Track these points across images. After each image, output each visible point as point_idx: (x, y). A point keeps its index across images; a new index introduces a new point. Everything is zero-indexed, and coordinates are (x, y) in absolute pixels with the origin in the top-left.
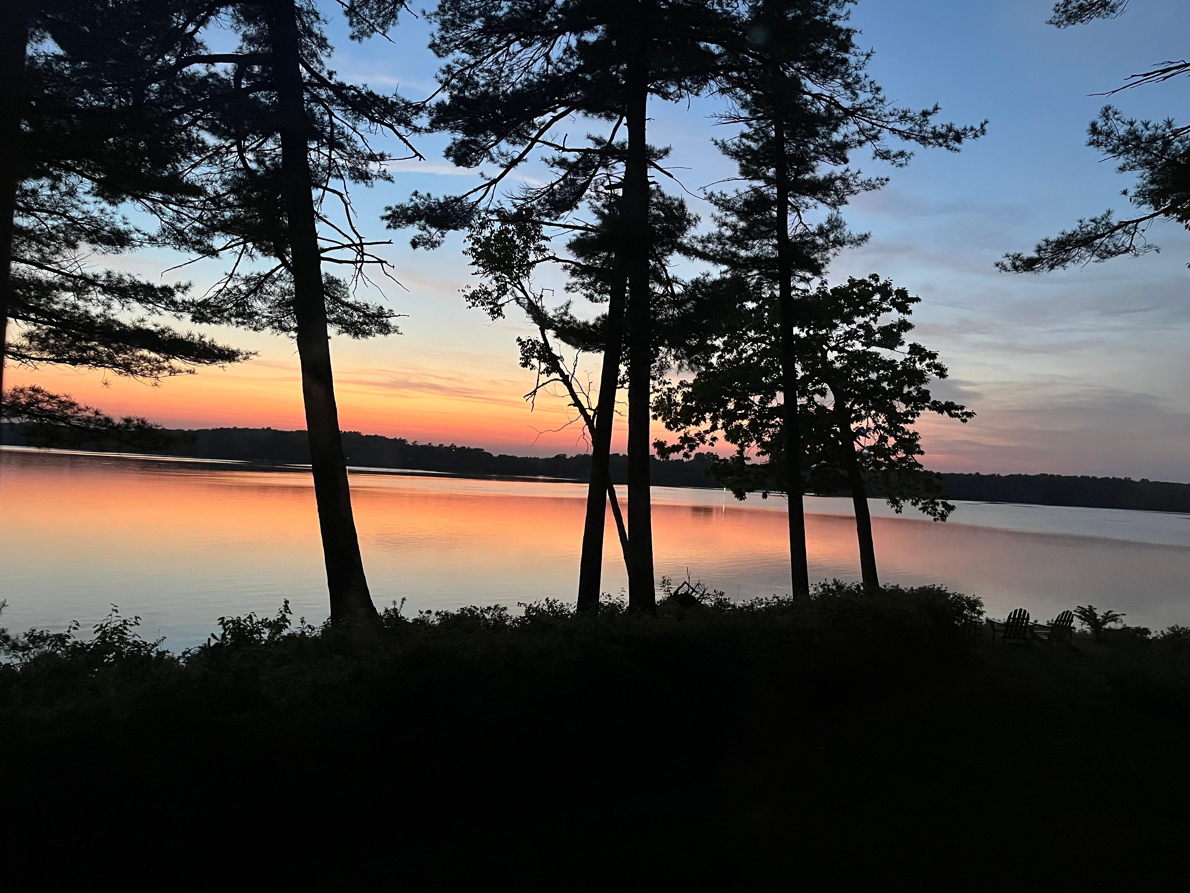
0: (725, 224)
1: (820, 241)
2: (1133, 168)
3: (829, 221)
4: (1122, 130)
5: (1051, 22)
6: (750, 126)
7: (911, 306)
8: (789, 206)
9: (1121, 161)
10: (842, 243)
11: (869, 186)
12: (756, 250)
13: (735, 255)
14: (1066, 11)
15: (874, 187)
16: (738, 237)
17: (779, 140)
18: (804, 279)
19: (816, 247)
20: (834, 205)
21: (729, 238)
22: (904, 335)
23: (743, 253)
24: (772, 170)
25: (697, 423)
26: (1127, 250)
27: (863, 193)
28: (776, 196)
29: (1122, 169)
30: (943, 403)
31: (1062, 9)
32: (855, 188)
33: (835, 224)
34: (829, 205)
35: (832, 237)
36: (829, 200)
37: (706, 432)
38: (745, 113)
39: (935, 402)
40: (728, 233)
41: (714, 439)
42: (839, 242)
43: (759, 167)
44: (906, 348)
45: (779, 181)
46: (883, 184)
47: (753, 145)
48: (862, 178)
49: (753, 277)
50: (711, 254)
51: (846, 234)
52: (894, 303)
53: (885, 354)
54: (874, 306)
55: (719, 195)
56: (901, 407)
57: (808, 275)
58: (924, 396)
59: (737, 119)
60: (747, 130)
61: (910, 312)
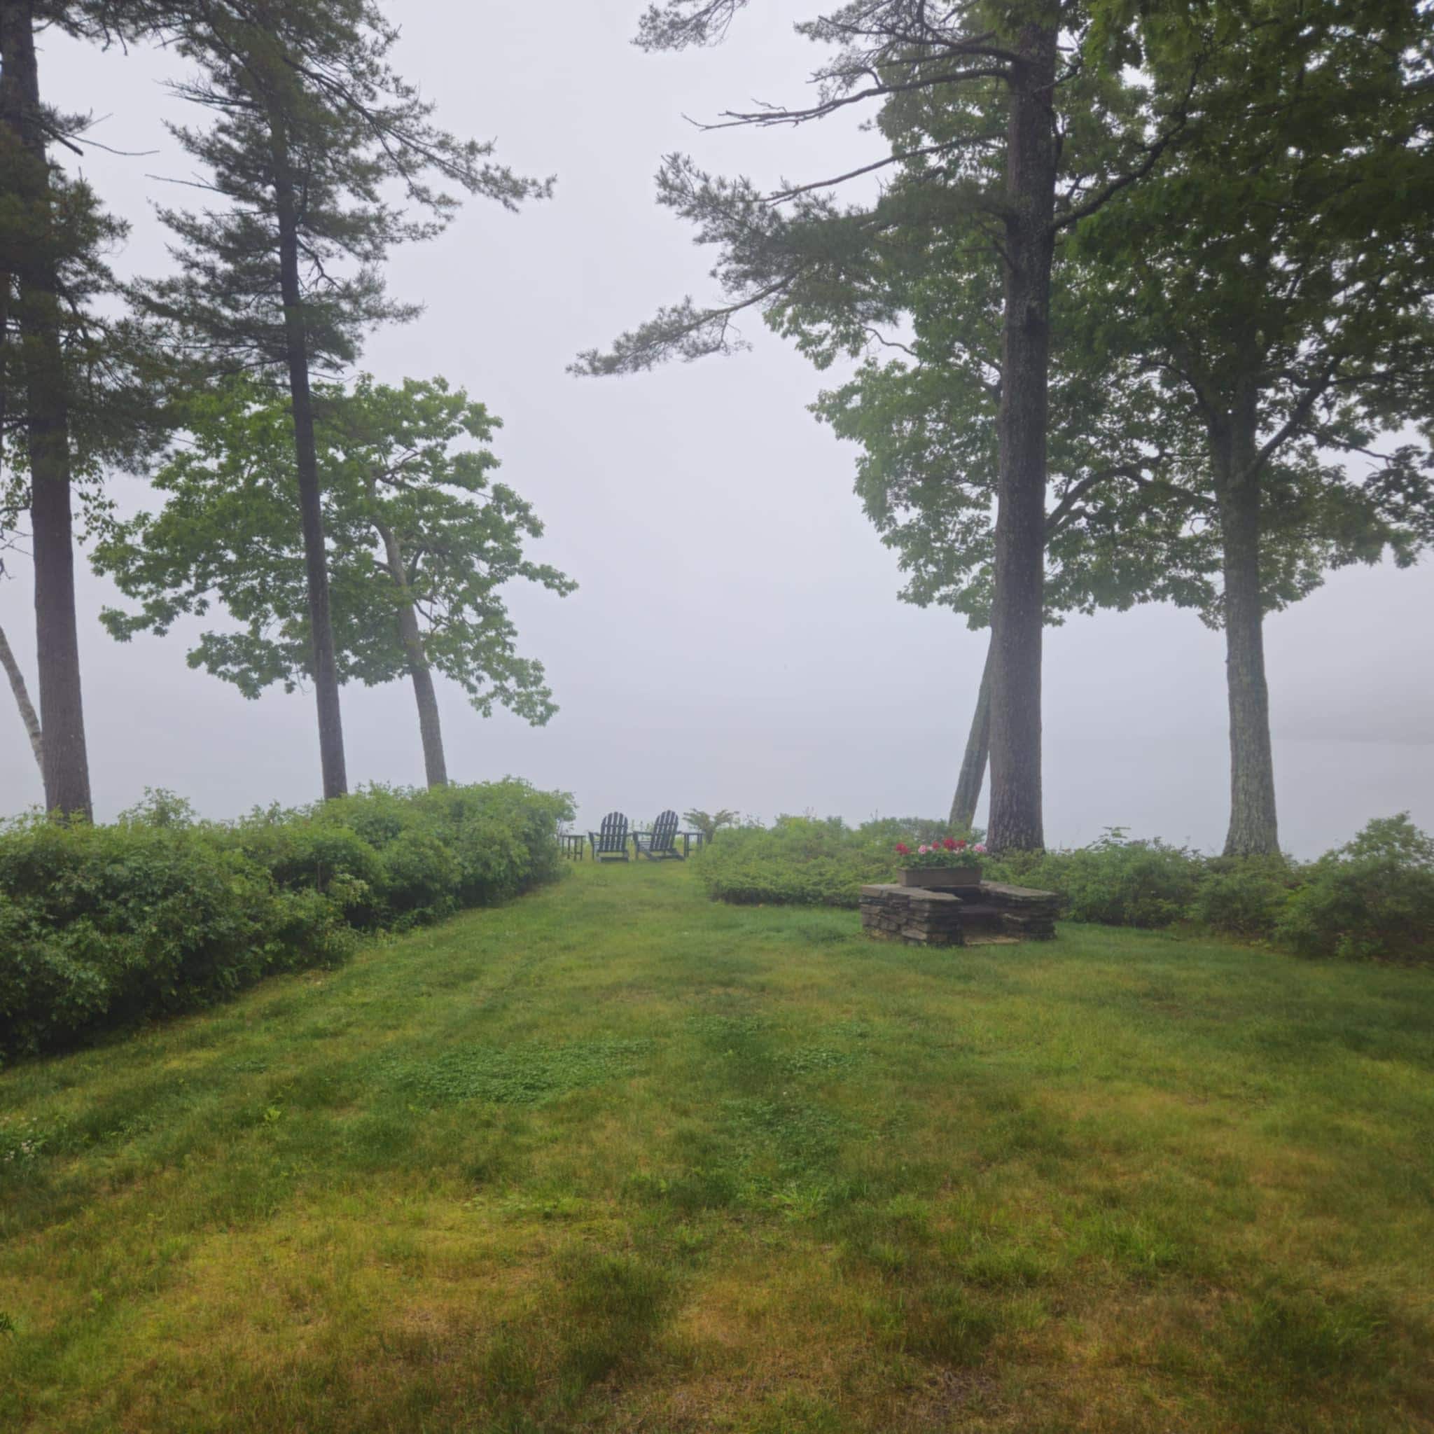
0: (194, 265)
1: (346, 306)
2: (714, 239)
3: (360, 280)
4: (697, 186)
5: (636, 42)
6: (231, 114)
7: (493, 430)
8: (300, 250)
9: (698, 228)
10: (382, 315)
11: (416, 233)
12: (251, 312)
13: (215, 313)
14: (655, 28)
15: (423, 235)
16: (217, 286)
17: (278, 142)
18: (329, 365)
19: (343, 317)
20: (366, 257)
21: (206, 288)
22: (487, 473)
23: (227, 312)
24: (271, 188)
25: (176, 584)
26: (717, 348)
27: (408, 242)
28: (277, 230)
29: (701, 240)
30: (538, 567)
31: (650, 25)
32: (397, 234)
33: (370, 287)
34: (358, 254)
35: (364, 302)
36: (358, 249)
37: (190, 594)
38: (221, 91)
39: (526, 564)
40: (202, 280)
41: (204, 604)
42: (377, 314)
43: (249, 182)
44: (488, 491)
45: (280, 206)
46: (435, 233)
47: (235, 144)
48: (403, 221)
49: (248, 354)
50: (175, 307)
51: (385, 301)
52: (467, 423)
53: (461, 494)
54: (440, 425)
55: (183, 218)
56: (482, 568)
57: (336, 359)
58: (514, 556)
59: (209, 98)
60: (226, 119)
61: (490, 439)
